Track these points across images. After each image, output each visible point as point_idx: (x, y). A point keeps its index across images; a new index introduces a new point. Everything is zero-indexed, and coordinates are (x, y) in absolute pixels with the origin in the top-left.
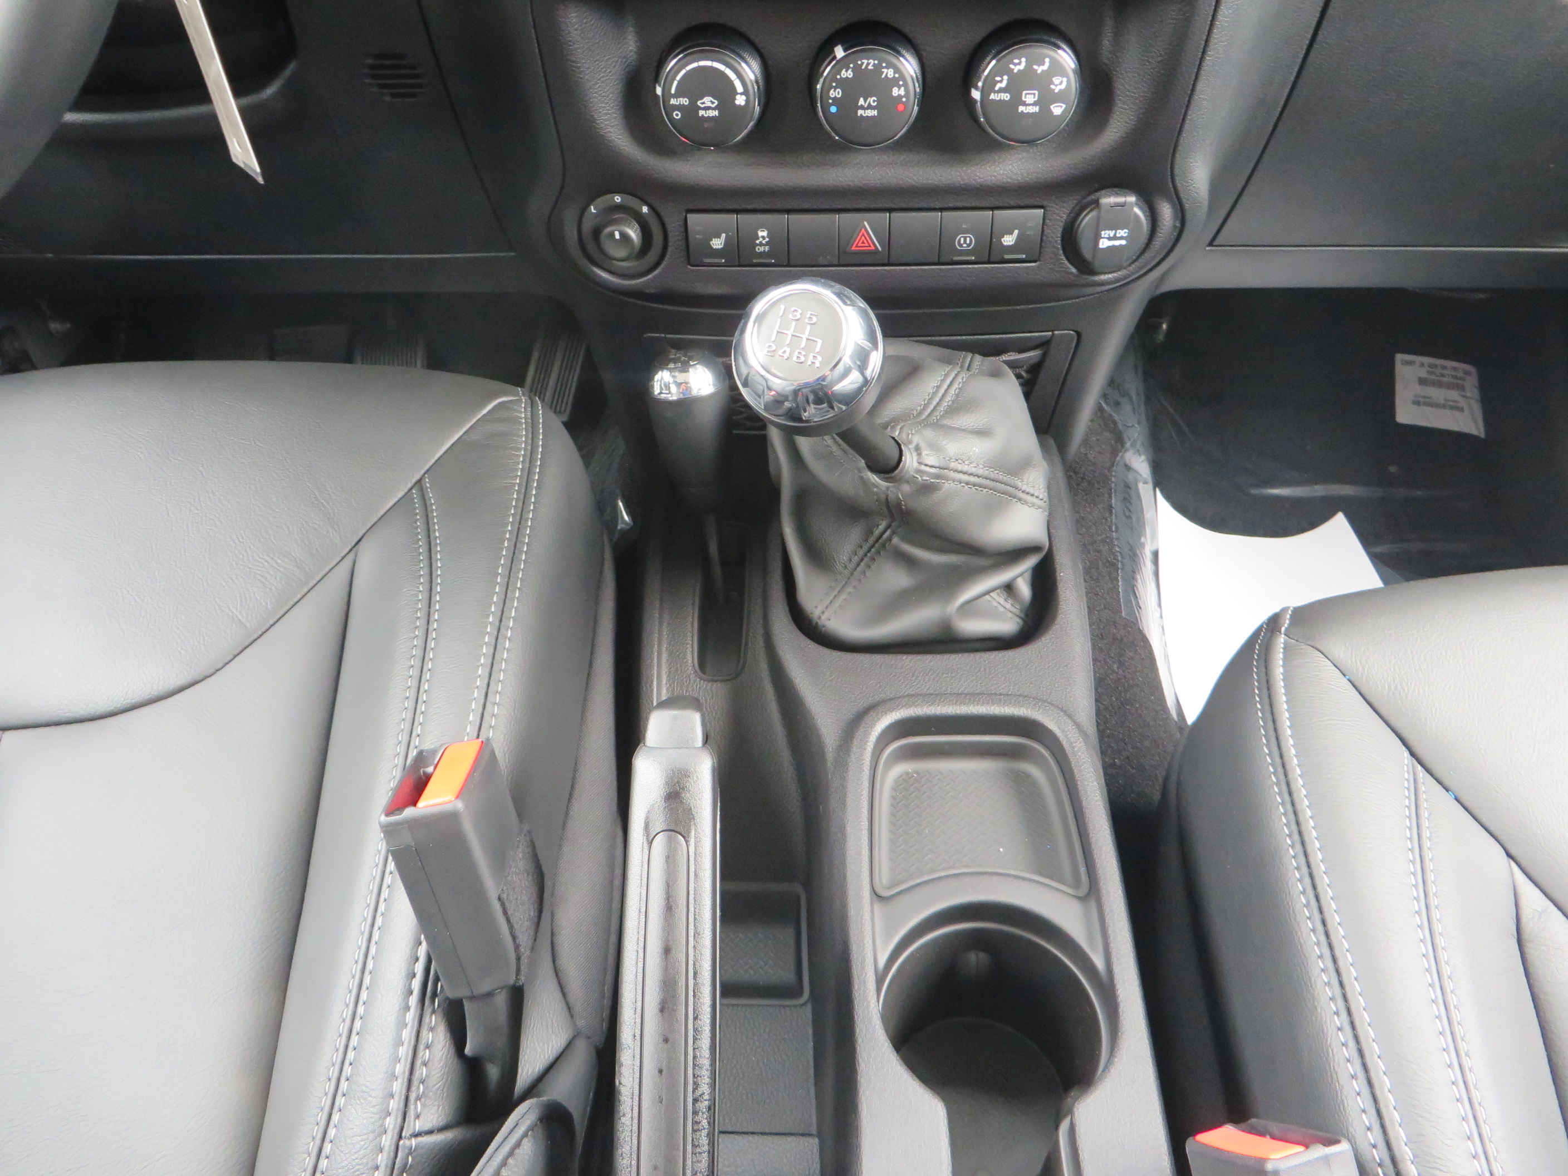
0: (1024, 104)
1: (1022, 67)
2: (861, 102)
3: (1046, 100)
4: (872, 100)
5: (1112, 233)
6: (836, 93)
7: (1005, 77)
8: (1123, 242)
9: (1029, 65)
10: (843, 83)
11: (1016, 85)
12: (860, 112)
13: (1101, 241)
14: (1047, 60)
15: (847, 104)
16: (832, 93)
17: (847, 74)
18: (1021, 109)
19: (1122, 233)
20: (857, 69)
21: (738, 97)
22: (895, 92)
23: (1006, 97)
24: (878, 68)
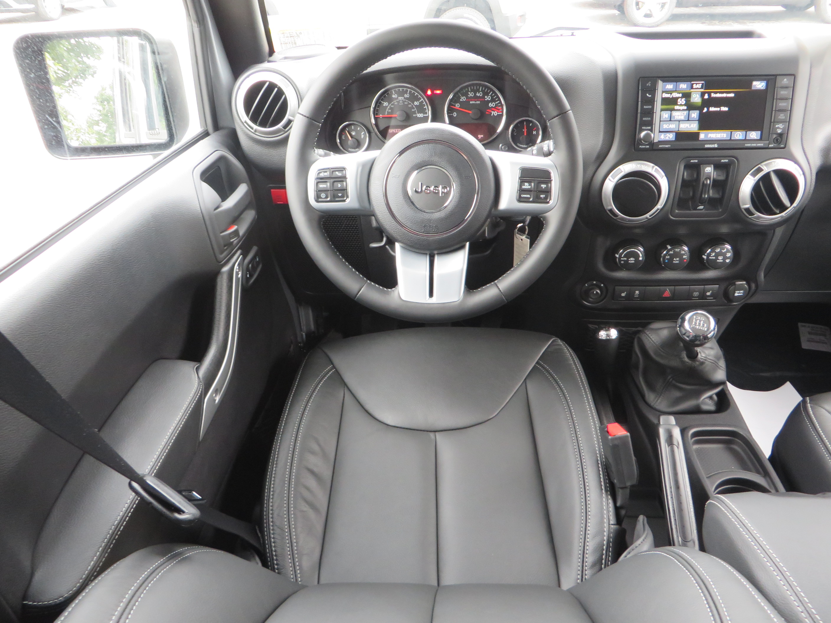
0: (719, 260)
1: (719, 251)
2: (675, 259)
3: (725, 258)
4: (678, 259)
5: (738, 292)
6: (668, 257)
7: (714, 253)
8: (742, 294)
9: (721, 250)
10: (670, 255)
11: (717, 255)
12: (674, 262)
13: (735, 294)
14: (725, 249)
15: (671, 260)
16: (667, 257)
17: (671, 252)
18: (718, 261)
19: (742, 292)
20: (674, 251)
21: (640, 258)
22: (684, 257)
23: (714, 258)
24: (680, 251)
